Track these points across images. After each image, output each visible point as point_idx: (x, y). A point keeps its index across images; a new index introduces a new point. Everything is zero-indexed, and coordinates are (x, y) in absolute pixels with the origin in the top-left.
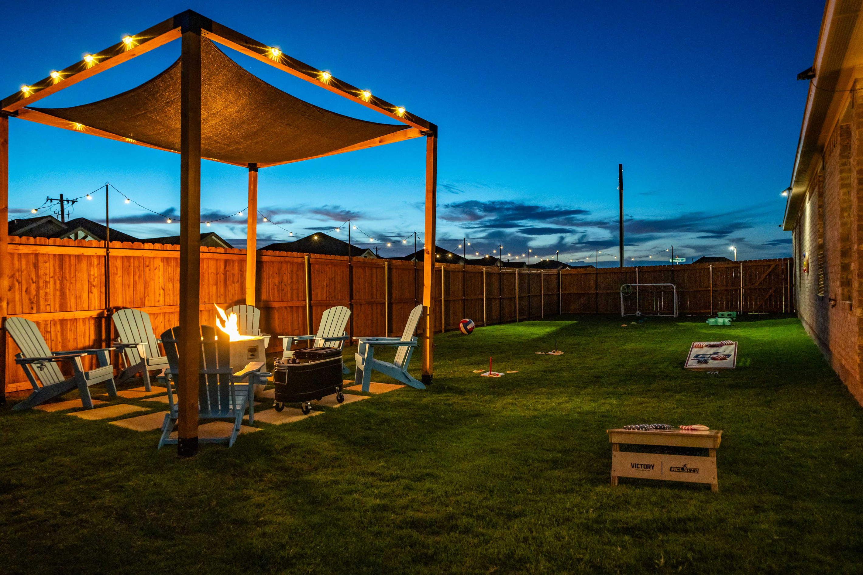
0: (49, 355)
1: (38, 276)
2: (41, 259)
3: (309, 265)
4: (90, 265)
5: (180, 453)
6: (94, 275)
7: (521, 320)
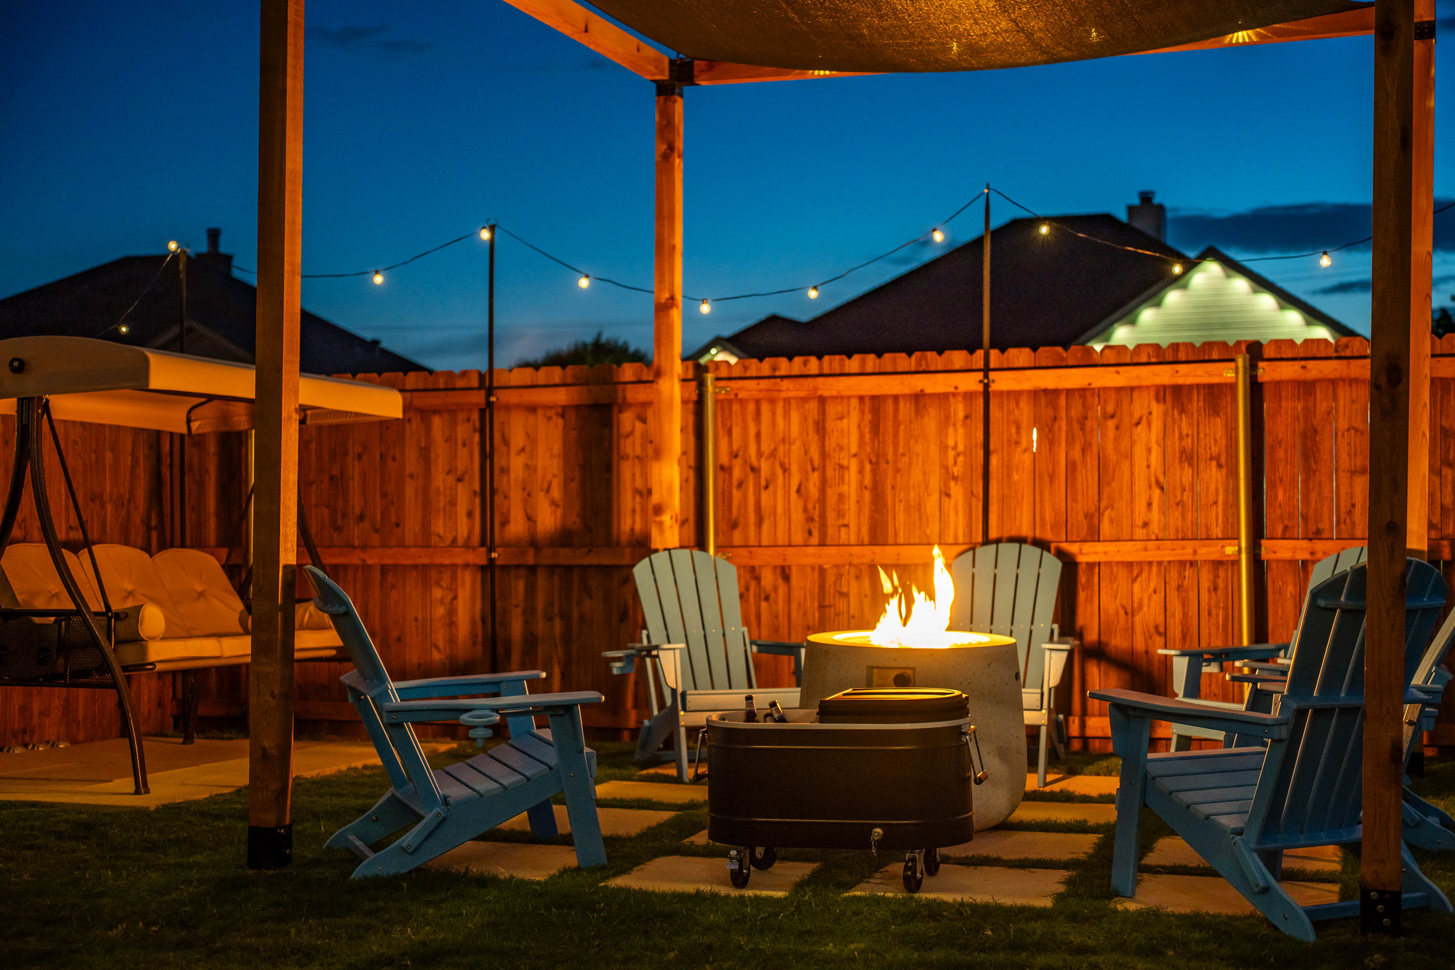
1: (824, 455)
6: (955, 448)
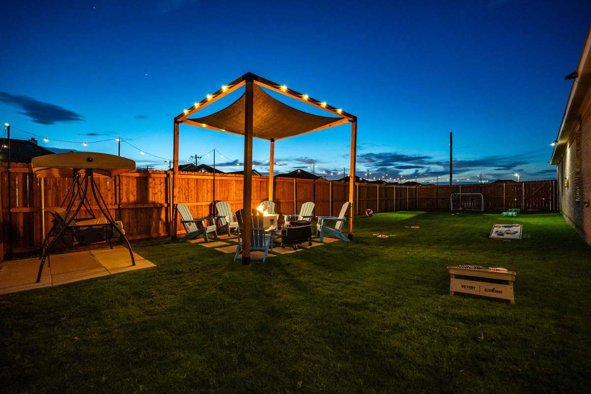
0: (192, 220)
1: (188, 188)
2: (190, 181)
3: (296, 183)
4: (208, 183)
5: (242, 263)
6: (209, 187)
7: (396, 211)
